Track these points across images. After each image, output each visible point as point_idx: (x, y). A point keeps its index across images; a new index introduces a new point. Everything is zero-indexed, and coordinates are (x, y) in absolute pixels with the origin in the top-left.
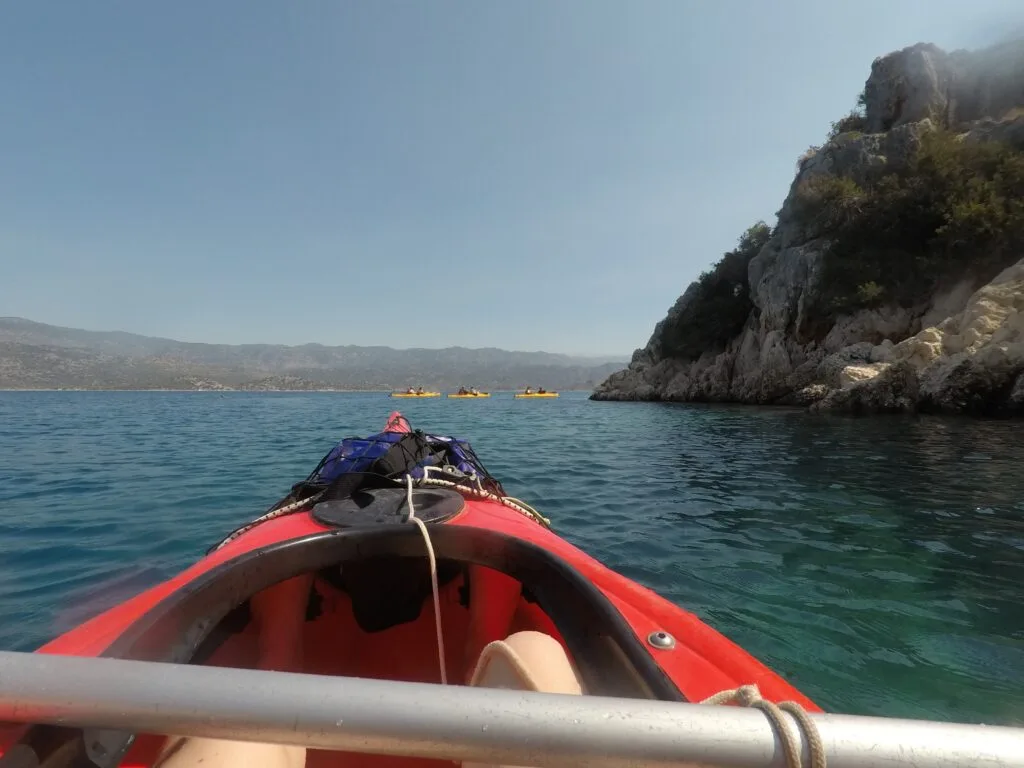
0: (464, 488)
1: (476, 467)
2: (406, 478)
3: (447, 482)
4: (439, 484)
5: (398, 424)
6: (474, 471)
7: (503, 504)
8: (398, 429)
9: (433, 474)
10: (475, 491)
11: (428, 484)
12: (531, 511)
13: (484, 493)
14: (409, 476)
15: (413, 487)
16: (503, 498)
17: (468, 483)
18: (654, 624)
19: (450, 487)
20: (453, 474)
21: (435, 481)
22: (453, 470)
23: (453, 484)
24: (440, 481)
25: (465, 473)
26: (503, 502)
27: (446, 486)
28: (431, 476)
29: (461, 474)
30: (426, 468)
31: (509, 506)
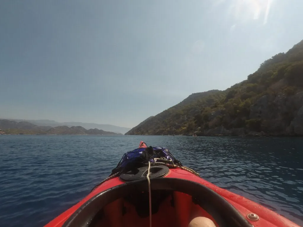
0: (168, 164)
1: (171, 157)
3: (162, 163)
4: (160, 164)
5: (143, 145)
6: (171, 158)
7: (182, 169)
8: (143, 147)
10: (172, 165)
11: (156, 164)
12: (192, 171)
13: (175, 165)
14: (149, 162)
15: (151, 166)
16: (182, 167)
17: (169, 162)
18: (249, 211)
19: (163, 165)
20: (164, 160)
21: (158, 163)
22: (164, 159)
23: (164, 163)
24: (160, 162)
25: (168, 159)
26: (182, 168)
27: (162, 164)
28: (157, 161)
29: (166, 160)
30: (155, 159)
31: (184, 169)
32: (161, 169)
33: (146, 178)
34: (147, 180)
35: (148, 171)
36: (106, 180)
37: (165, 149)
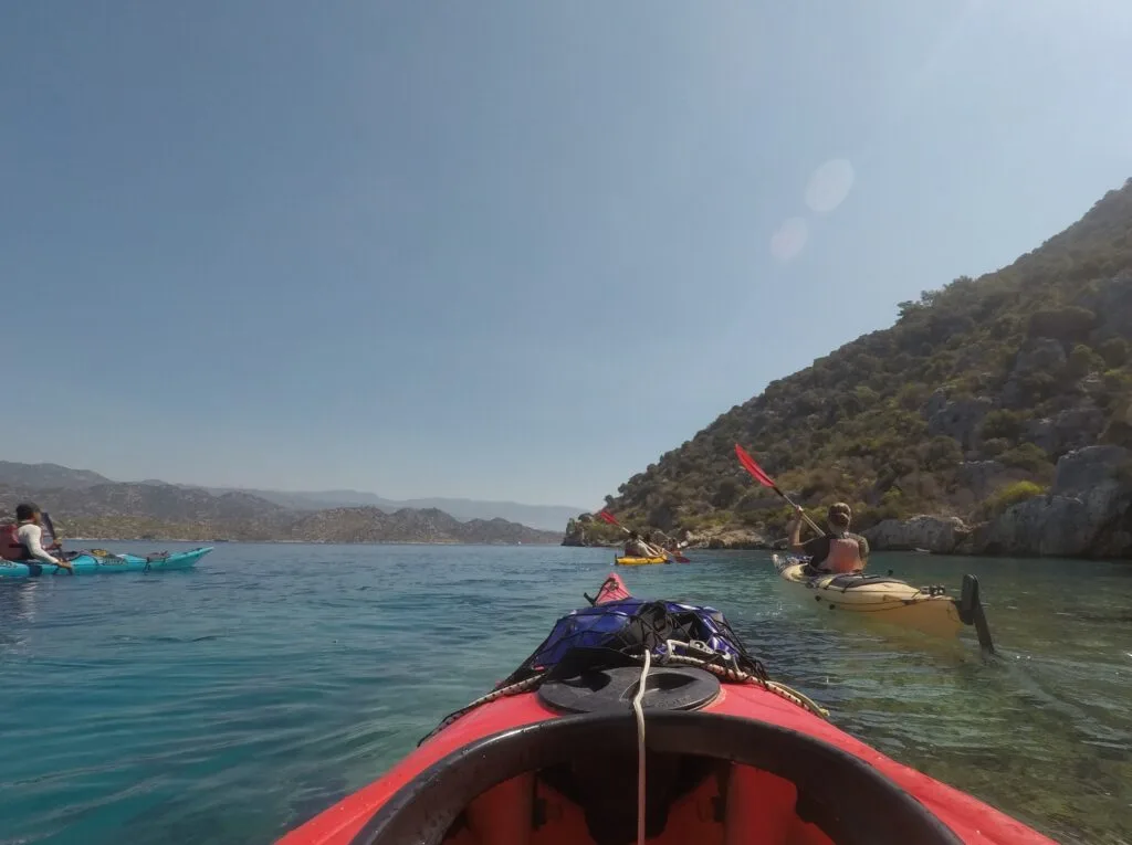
0: (716, 667)
1: (731, 644)
2: (644, 654)
3: (695, 660)
4: (686, 662)
6: (728, 649)
7: (767, 688)
9: (678, 650)
10: (730, 671)
11: (671, 661)
12: (802, 700)
13: (740, 674)
14: (647, 652)
15: (651, 665)
16: (767, 682)
17: (721, 662)
19: (699, 666)
20: (702, 650)
21: (680, 657)
22: (702, 646)
23: (702, 662)
24: (686, 658)
25: (717, 651)
26: (767, 686)
27: (693, 664)
28: (676, 652)
29: (711, 652)
30: (669, 642)
31: (774, 692)
32: (688, 680)
33: (632, 707)
34: (634, 715)
35: (638, 683)
36: (487, 701)
37: (712, 612)
